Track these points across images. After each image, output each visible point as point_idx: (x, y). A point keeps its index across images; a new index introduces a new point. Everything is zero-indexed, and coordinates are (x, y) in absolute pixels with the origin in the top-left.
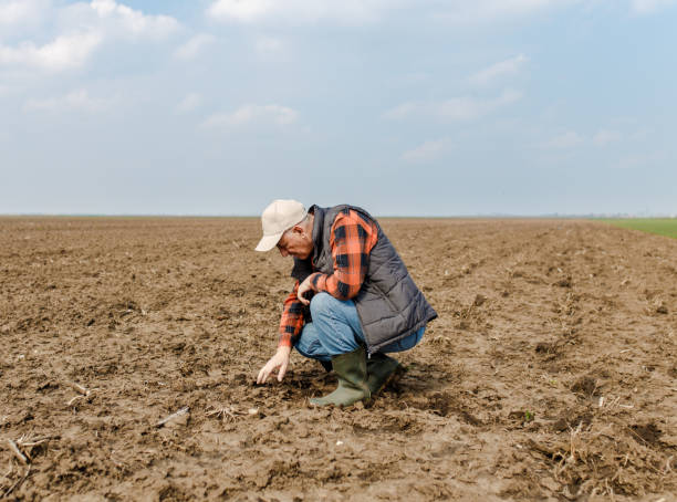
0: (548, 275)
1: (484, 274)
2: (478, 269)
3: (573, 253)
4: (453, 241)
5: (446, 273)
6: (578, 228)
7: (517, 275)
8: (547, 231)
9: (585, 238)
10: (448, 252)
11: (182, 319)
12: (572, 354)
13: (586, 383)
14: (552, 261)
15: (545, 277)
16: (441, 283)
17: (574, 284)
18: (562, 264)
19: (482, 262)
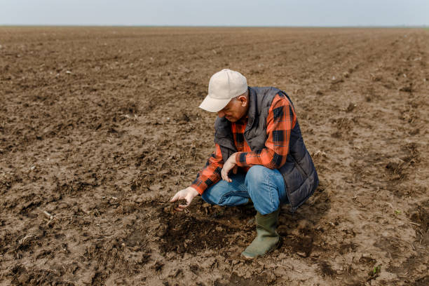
0: (397, 79)
1: (357, 78)
2: (354, 74)
3: (413, 59)
4: (341, 48)
5: (334, 78)
6: (417, 36)
7: (378, 79)
8: (398, 39)
9: (420, 44)
10: (337, 58)
11: (157, 124)
12: (413, 176)
13: (423, 215)
14: (400, 66)
15: (395, 81)
16: (329, 86)
17: (414, 91)
18: (406, 70)
19: (357, 67)
